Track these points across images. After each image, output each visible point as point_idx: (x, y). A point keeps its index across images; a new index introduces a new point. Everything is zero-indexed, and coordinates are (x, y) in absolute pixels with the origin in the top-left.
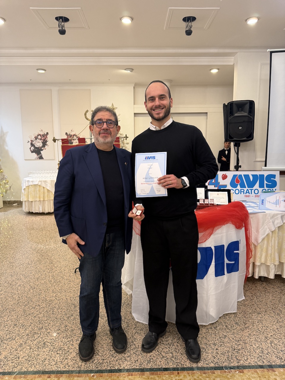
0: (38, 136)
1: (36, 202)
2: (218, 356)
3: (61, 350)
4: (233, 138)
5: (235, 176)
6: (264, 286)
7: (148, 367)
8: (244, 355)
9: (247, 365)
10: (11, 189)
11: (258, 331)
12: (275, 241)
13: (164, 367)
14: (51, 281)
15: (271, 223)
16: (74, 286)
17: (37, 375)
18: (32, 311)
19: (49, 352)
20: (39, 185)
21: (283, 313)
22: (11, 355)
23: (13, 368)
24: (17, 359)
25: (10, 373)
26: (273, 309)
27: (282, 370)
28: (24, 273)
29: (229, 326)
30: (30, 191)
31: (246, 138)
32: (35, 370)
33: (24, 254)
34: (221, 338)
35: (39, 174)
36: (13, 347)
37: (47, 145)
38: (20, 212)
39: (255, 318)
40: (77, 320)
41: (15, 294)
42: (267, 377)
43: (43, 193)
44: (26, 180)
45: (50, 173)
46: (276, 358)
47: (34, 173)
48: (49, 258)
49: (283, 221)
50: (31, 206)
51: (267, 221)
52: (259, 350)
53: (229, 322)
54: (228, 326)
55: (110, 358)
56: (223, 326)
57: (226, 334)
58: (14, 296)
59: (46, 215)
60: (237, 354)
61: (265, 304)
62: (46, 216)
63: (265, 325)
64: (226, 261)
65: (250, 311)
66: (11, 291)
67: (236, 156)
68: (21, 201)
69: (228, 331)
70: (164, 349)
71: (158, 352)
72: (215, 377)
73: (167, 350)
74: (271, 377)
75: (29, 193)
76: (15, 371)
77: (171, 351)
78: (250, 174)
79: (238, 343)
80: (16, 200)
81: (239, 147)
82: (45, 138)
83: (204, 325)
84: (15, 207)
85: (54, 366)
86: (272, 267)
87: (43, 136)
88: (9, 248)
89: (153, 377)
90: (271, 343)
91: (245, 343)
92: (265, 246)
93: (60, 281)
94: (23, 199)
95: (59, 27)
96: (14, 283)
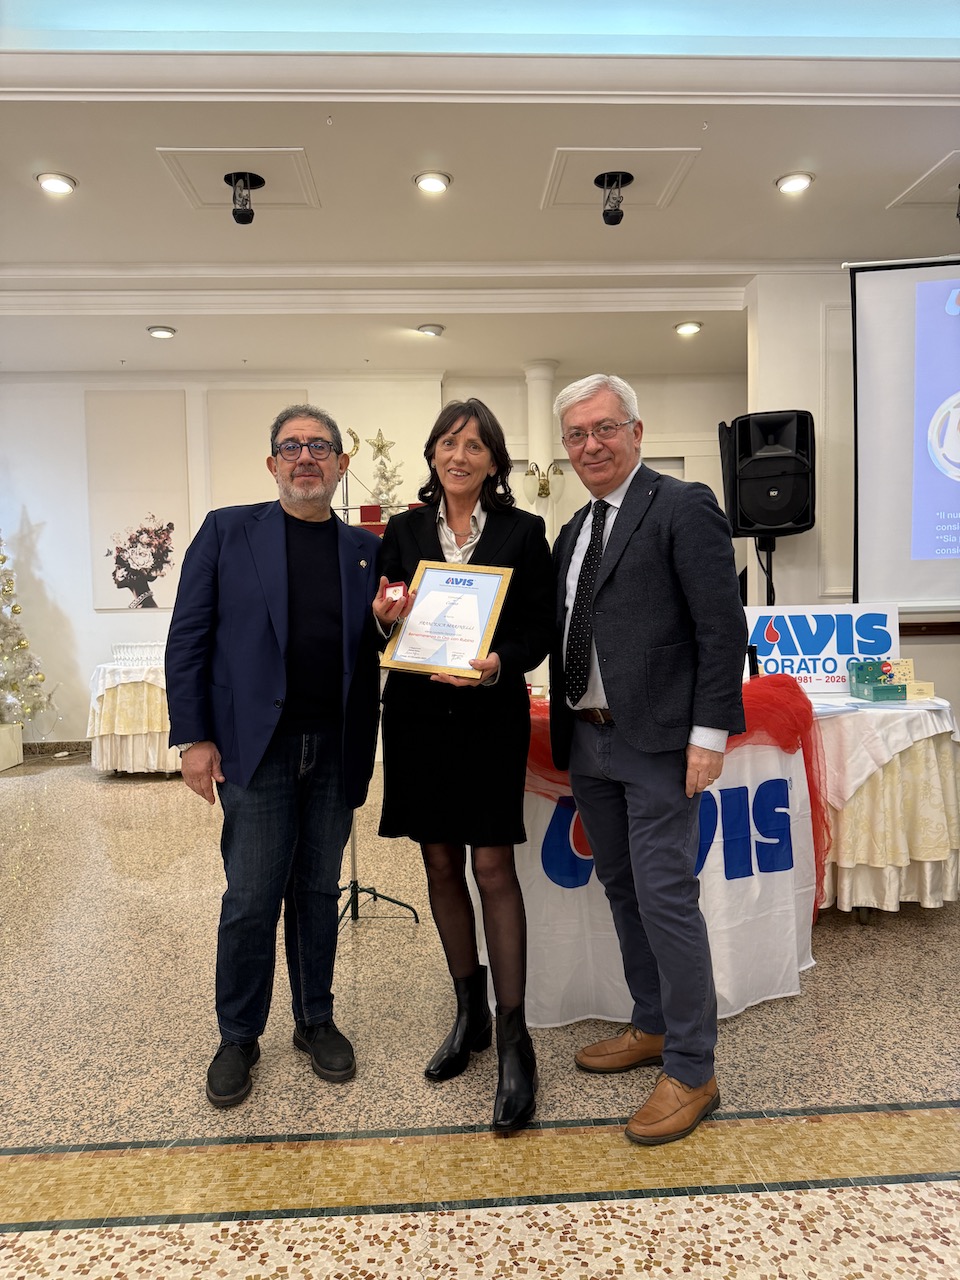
0: (141, 533)
1: (137, 739)
2: (746, 1091)
4: (753, 525)
5: (763, 620)
7: (549, 1119)
8: (819, 1085)
9: (830, 1105)
10: (53, 702)
11: (856, 1033)
12: (892, 795)
13: (595, 1117)
15: (880, 742)
17: (235, 1146)
18: (185, 1008)
20: (149, 684)
21: (926, 993)
22: (145, 1106)
23: (159, 1133)
24: (166, 1114)
25: (153, 1144)
26: (896, 985)
27: (927, 1113)
29: (774, 1026)
30: (118, 702)
31: (790, 523)
32: (226, 1136)
34: (752, 1053)
35: (147, 649)
36: (148, 1089)
37: (168, 562)
38: (83, 774)
39: (845, 1007)
41: (121, 972)
42: (886, 1128)
44: (104, 670)
46: (910, 1090)
47: (132, 647)
49: (911, 737)
50: (122, 751)
51: (866, 736)
52: (862, 1073)
53: (770, 1018)
54: (770, 1025)
55: (437, 1104)
56: (755, 1026)
57: (766, 1044)
58: (119, 978)
59: (168, 780)
60: (800, 1085)
61: (874, 975)
62: (169, 782)
63: (876, 1020)
64: (755, 836)
65: (832, 992)
67: (764, 578)
68: (88, 736)
71: (573, 1085)
72: (741, 1132)
73: (599, 1081)
74: (897, 1127)
75: (114, 709)
76: (168, 1138)
77: (609, 1084)
79: (802, 1062)
80: (66, 740)
81: (773, 553)
82: (161, 541)
84: (63, 762)
85: (279, 1125)
86: (890, 873)
87: (157, 533)
89: (566, 1138)
90: (895, 1058)
91: (821, 1061)
92: (864, 813)
94: (94, 729)
95: (235, 203)
96: (111, 948)
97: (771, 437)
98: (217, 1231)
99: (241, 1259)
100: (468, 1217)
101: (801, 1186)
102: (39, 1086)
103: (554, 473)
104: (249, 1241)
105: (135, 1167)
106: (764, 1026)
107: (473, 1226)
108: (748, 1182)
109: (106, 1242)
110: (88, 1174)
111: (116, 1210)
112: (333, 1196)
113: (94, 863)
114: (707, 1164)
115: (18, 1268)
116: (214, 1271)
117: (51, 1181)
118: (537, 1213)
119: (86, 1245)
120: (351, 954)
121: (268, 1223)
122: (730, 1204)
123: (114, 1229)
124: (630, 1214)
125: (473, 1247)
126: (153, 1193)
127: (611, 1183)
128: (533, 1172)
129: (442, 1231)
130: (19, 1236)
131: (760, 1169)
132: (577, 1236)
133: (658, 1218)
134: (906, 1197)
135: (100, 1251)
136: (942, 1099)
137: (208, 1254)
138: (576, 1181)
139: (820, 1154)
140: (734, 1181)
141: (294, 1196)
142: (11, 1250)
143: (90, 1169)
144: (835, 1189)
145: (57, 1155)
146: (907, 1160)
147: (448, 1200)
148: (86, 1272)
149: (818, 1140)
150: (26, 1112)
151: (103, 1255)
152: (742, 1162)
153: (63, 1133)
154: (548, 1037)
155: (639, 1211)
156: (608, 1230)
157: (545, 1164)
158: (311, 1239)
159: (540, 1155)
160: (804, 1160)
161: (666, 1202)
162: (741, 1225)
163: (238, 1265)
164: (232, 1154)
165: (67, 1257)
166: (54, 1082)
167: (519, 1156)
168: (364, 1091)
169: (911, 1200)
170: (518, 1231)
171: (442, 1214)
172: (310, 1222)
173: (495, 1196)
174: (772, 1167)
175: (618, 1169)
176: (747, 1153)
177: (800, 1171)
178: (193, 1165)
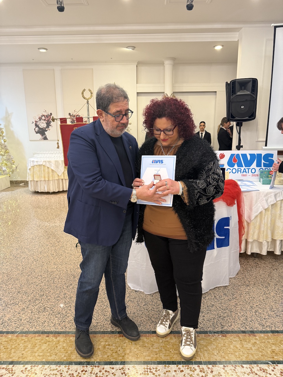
0: (42, 116)
1: (41, 182)
3: (59, 314)
5: (232, 155)
6: (256, 261)
8: (228, 321)
9: (230, 330)
10: (18, 169)
11: (245, 301)
12: (267, 218)
13: (153, 330)
14: (53, 254)
16: (75, 259)
17: (37, 335)
18: (35, 280)
19: (48, 316)
20: (44, 165)
21: (271, 286)
22: (14, 317)
23: (16, 328)
24: (20, 321)
25: (12, 333)
26: (261, 282)
27: (262, 335)
28: (28, 247)
29: (218, 297)
30: (35, 171)
31: (248, 117)
32: (35, 331)
33: (29, 230)
35: (43, 154)
36: (16, 311)
37: (51, 126)
38: (26, 191)
39: (243, 290)
40: (75, 289)
41: (19, 265)
42: (247, 341)
43: (48, 173)
44: (31, 161)
45: (54, 154)
46: (258, 325)
47: (38, 153)
48: (52, 234)
50: (37, 185)
52: (244, 318)
53: (217, 293)
54: (217, 296)
56: (212, 296)
57: (214, 304)
58: (18, 267)
59: (51, 194)
60: (222, 321)
61: (255, 278)
63: (252, 296)
64: (216, 236)
65: (240, 284)
66: (15, 263)
67: (238, 135)
68: (27, 180)
70: (154, 315)
72: (199, 339)
74: (251, 341)
75: (34, 173)
76: (18, 330)
78: (248, 153)
79: (224, 312)
80: (23, 180)
81: (241, 127)
82: (48, 119)
84: (22, 187)
87: (47, 116)
88: (15, 224)
90: (256, 312)
91: (231, 312)
93: (61, 254)
94: (29, 178)
95: (58, 4)
96: (19, 256)
97: (243, 87)
98: (24, 369)
100: (103, 368)
101: (214, 363)
105: (5, 341)
106: (215, 297)
107: (104, 372)
108: (197, 360)
112: (63, 357)
113: (22, 224)
118: (126, 368)
121: (40, 366)
122: (189, 369)
124: (156, 371)
126: (8, 352)
127: (152, 358)
131: (202, 355)
133: (165, 373)
134: (249, 370)
136: (268, 330)
138: (141, 356)
139: (223, 350)
141: (51, 356)
144: (225, 365)
146: (252, 354)
147: (99, 361)
149: (224, 344)
154: (144, 297)
155: (159, 370)
157: (133, 349)
158: (52, 374)
160: (218, 352)
161: (168, 367)
164: (36, 338)
169: (250, 371)
171: (95, 367)
172: (53, 367)
173: (114, 360)
174: (206, 355)
175: (156, 352)
176: (199, 348)
177: (216, 357)
178: (23, 342)
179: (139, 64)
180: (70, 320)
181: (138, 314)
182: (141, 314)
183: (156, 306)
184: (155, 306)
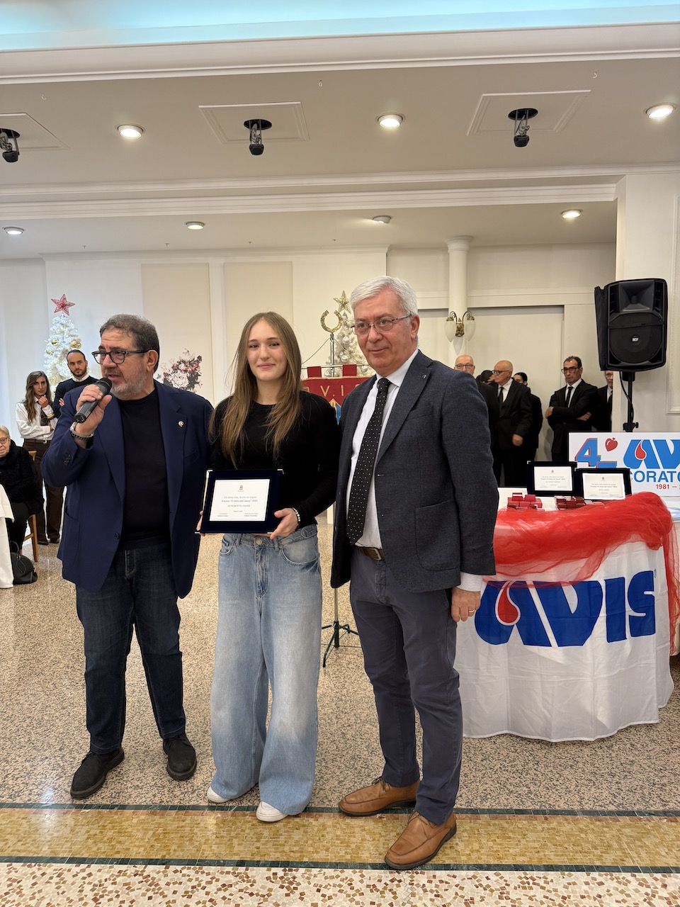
0: (180, 363)
2: (622, 794)
4: (619, 362)
5: (634, 443)
7: (484, 808)
13: (516, 808)
29: (639, 746)
31: (647, 362)
34: (624, 765)
37: (198, 382)
53: (636, 738)
54: (636, 744)
56: (625, 745)
57: (634, 759)
60: (661, 792)
64: (629, 611)
67: (626, 400)
69: (637, 753)
72: (620, 826)
73: (516, 781)
77: (524, 783)
78: (669, 437)
79: (661, 774)
81: (633, 382)
82: (193, 368)
83: (586, 742)
87: (191, 363)
89: (497, 823)
95: (251, 140)
97: (634, 298)
98: (270, 874)
99: (287, 895)
100: (434, 877)
101: (666, 870)
102: (144, 761)
103: (468, 319)
104: (291, 883)
106: (632, 745)
108: (627, 865)
109: (199, 876)
110: (182, 827)
111: (203, 854)
112: (342, 855)
114: (597, 849)
115: (148, 890)
116: (271, 902)
117: (160, 830)
118: (481, 877)
119: (188, 878)
120: (337, 673)
121: (302, 870)
122: (615, 880)
123: (204, 868)
124: (546, 882)
125: (439, 899)
126: (225, 843)
127: (530, 858)
128: (476, 846)
129: (418, 885)
130: (145, 868)
131: (635, 855)
132: (511, 896)
133: (565, 887)
135: (197, 883)
137: (266, 890)
138: (506, 855)
140: (617, 863)
141: (317, 852)
142: (141, 877)
143: (184, 824)
145: (162, 811)
148: (190, 897)
150: (139, 779)
151: (199, 885)
152: (622, 849)
153: (164, 796)
154: (478, 744)
156: (531, 893)
157: (484, 841)
158: (332, 884)
159: (479, 834)
160: (667, 851)
161: (570, 876)
162: (625, 898)
163: (286, 899)
165: (177, 885)
166: (153, 759)
167: (465, 834)
168: (356, 778)
170: (469, 890)
171: (417, 873)
172: (330, 872)
173: (451, 862)
174: (644, 855)
175: (535, 848)
176: (626, 842)
177: (664, 858)
178: (249, 825)
179: (394, 250)
180: (334, 786)
181: (474, 776)
182: (482, 778)
183: (508, 762)
184: (505, 761)
